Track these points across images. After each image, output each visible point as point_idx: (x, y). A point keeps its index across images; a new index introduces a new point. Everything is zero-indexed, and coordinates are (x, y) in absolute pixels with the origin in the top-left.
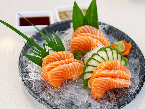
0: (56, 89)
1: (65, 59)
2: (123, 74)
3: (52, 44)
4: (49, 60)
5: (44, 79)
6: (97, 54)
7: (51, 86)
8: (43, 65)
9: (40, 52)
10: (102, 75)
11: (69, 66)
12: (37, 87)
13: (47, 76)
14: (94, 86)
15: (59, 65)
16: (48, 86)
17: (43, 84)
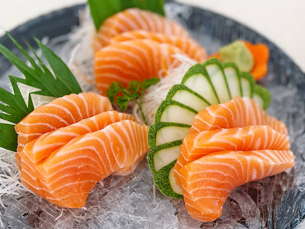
0: (73, 213)
1: (85, 117)
2: (270, 135)
3: (39, 76)
4: (38, 127)
5: (31, 188)
6: (181, 87)
7: (57, 209)
8: (20, 145)
9: (6, 105)
10: (212, 148)
11: (104, 137)
12: (12, 217)
13: (38, 180)
14: (195, 185)
15: (74, 137)
16: (48, 210)
17: (29, 205)
